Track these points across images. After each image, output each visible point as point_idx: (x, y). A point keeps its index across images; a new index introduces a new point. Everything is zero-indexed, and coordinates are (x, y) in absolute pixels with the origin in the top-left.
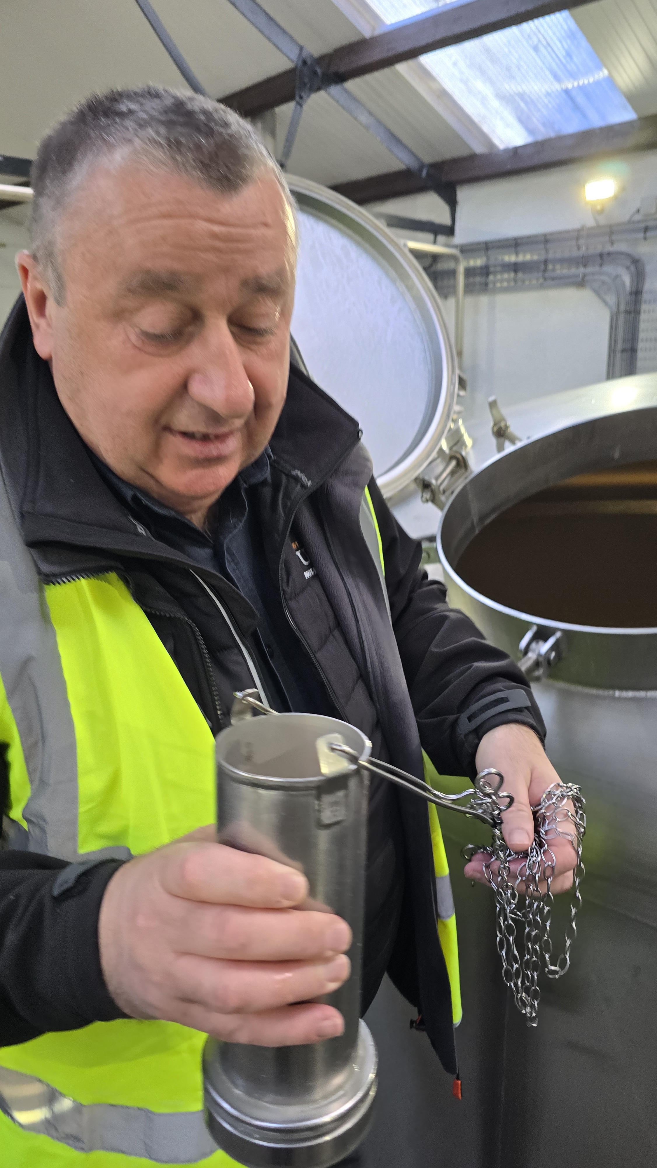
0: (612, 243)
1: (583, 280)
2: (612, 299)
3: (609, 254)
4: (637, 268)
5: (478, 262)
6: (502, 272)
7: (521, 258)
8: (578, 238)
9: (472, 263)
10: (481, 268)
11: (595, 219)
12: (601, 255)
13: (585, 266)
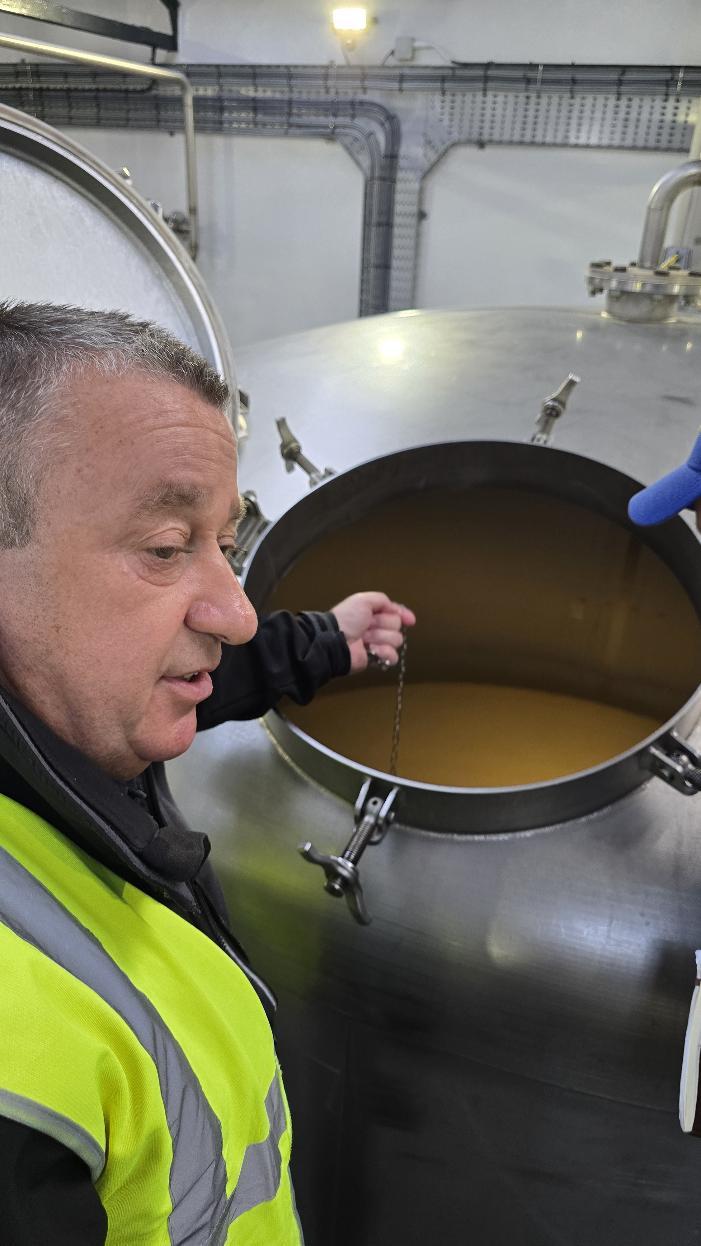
0: (365, 89)
1: (333, 132)
2: (366, 161)
3: (362, 103)
4: (392, 125)
5: (210, 92)
6: (239, 109)
7: (260, 94)
8: (326, 77)
9: (201, 92)
10: (213, 99)
11: (346, 58)
12: (352, 104)
13: (335, 115)
